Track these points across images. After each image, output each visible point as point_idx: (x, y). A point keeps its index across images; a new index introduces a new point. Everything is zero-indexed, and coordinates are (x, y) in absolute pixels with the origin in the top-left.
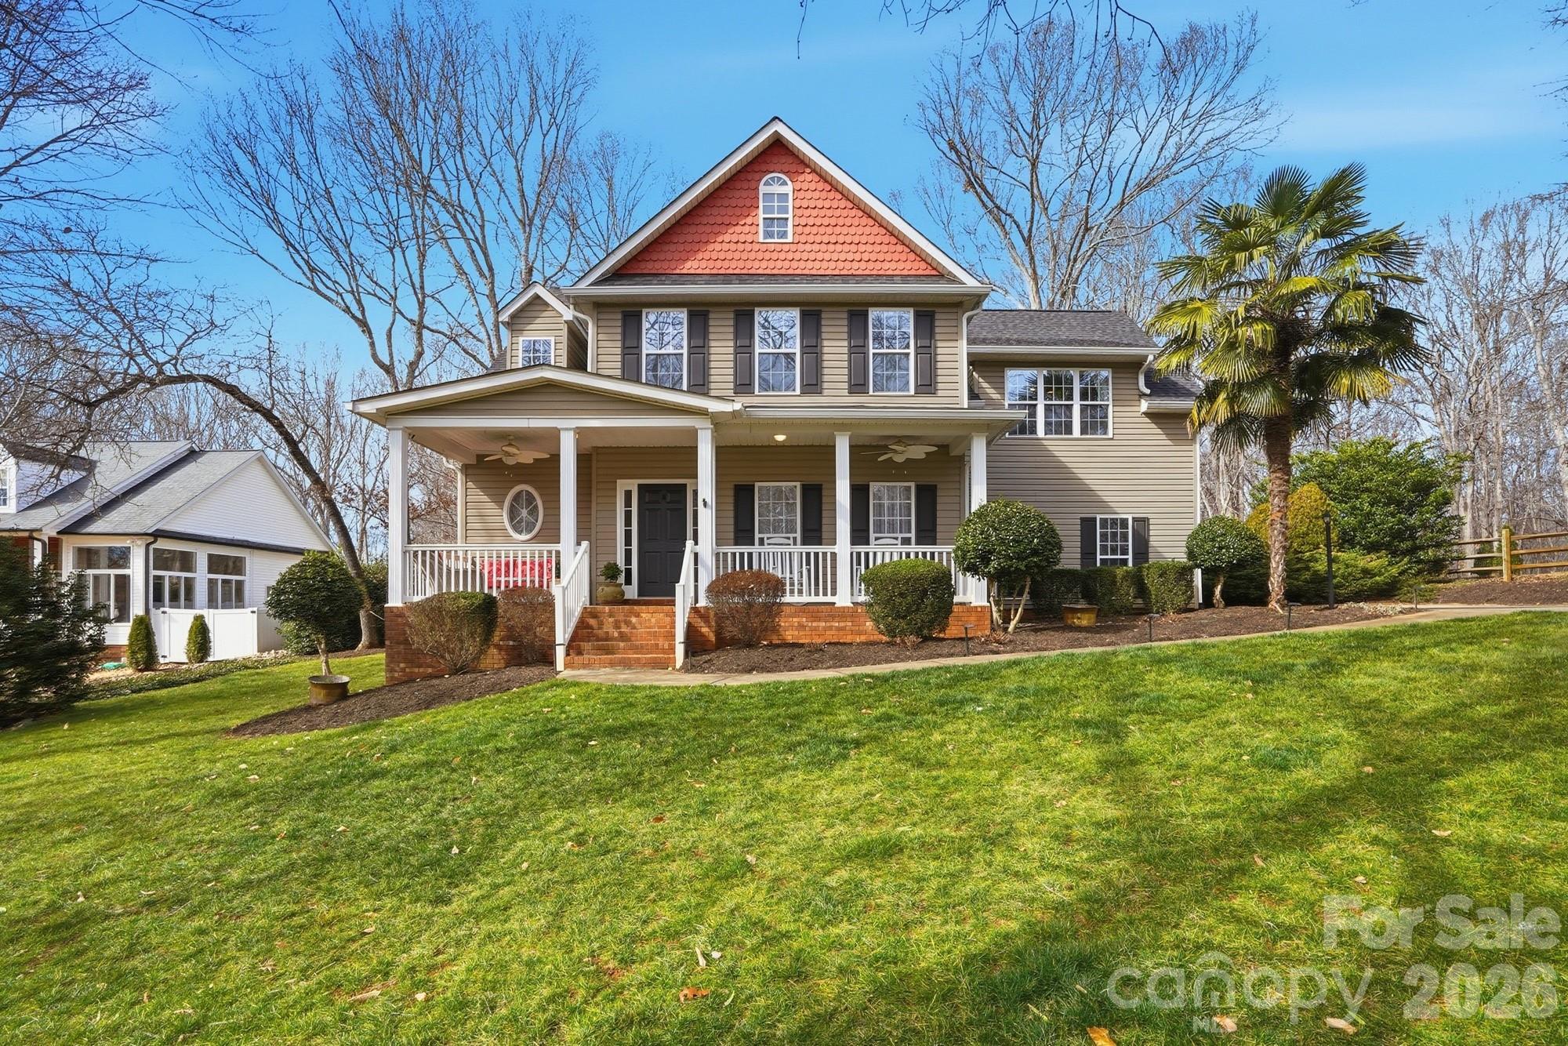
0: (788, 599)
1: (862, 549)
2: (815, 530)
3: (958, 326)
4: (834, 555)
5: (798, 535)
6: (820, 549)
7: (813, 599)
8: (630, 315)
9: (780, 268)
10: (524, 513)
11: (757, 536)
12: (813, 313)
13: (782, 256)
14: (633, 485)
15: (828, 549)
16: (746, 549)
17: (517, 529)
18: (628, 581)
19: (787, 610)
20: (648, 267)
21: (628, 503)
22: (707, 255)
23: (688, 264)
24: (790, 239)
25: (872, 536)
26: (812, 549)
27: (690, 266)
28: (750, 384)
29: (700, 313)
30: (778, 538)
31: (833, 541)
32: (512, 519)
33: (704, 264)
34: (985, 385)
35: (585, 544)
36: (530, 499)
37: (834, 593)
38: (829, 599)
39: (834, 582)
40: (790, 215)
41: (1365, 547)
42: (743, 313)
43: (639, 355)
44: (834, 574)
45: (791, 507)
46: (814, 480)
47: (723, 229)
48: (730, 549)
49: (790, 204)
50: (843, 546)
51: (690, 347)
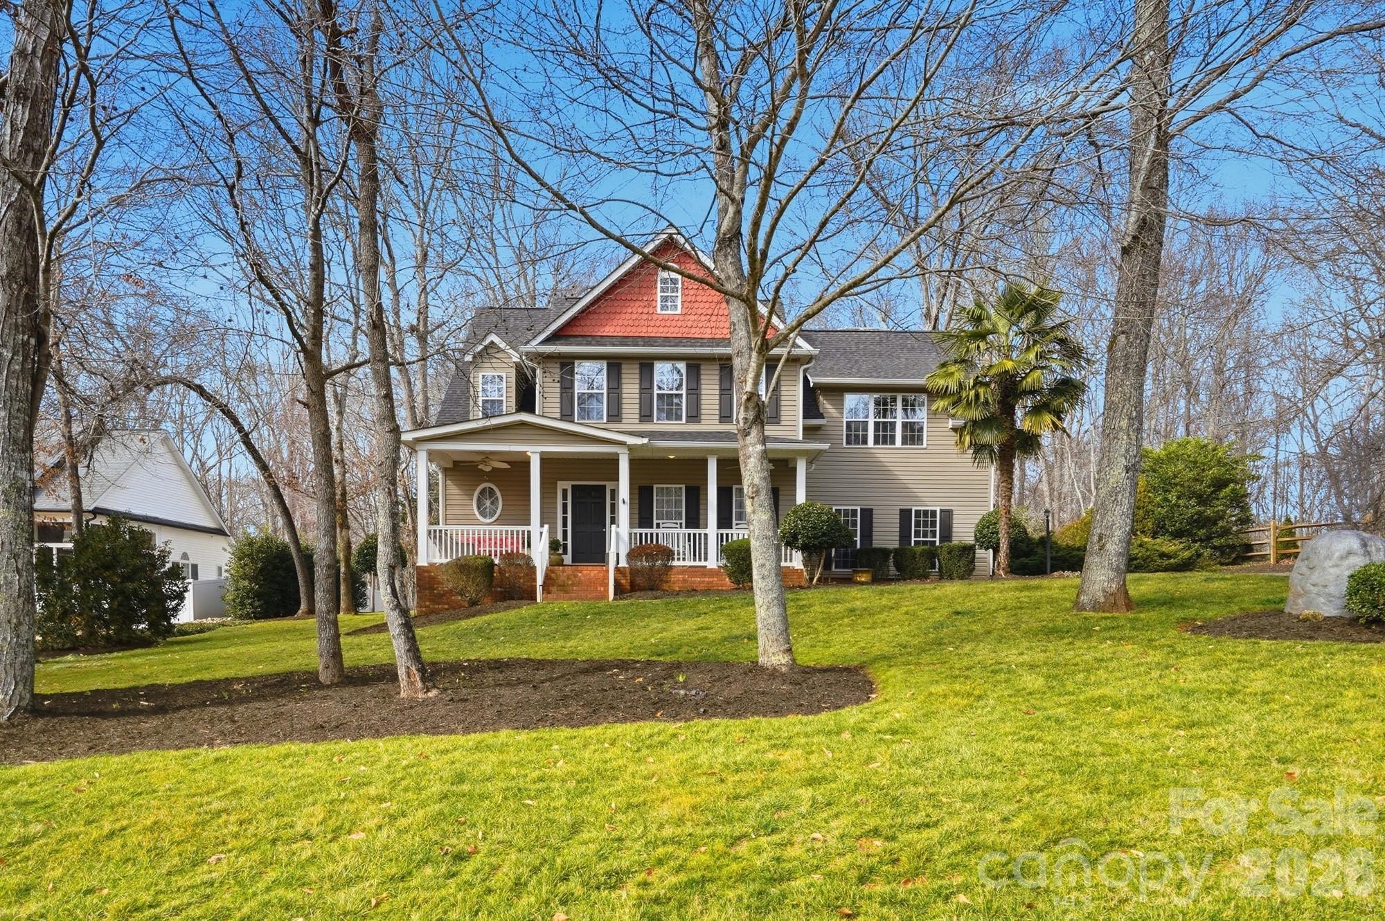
0: (675, 563)
1: (724, 531)
2: (694, 518)
3: (797, 375)
4: (706, 535)
5: (683, 521)
6: (697, 531)
7: (692, 563)
8: (567, 363)
9: (673, 332)
10: (488, 503)
11: (655, 522)
12: (695, 365)
13: (674, 323)
14: (568, 485)
15: (702, 531)
16: (648, 531)
17: (483, 514)
18: (565, 552)
19: (675, 571)
20: (578, 331)
21: (565, 498)
22: (620, 323)
23: (607, 329)
24: (679, 312)
25: (734, 522)
26: (692, 531)
27: (609, 330)
28: (651, 416)
29: (615, 365)
30: (669, 523)
31: (706, 527)
32: (479, 508)
33: (618, 329)
34: (828, 406)
35: (546, 527)
36: (492, 492)
37: (706, 559)
38: (703, 563)
39: (706, 554)
40: (679, 294)
41: (1172, 534)
42: (646, 365)
43: (573, 394)
44: (706, 549)
45: (678, 503)
46: (692, 483)
47: (632, 304)
48: (638, 531)
49: (680, 286)
50: (712, 529)
51: (608, 388)
